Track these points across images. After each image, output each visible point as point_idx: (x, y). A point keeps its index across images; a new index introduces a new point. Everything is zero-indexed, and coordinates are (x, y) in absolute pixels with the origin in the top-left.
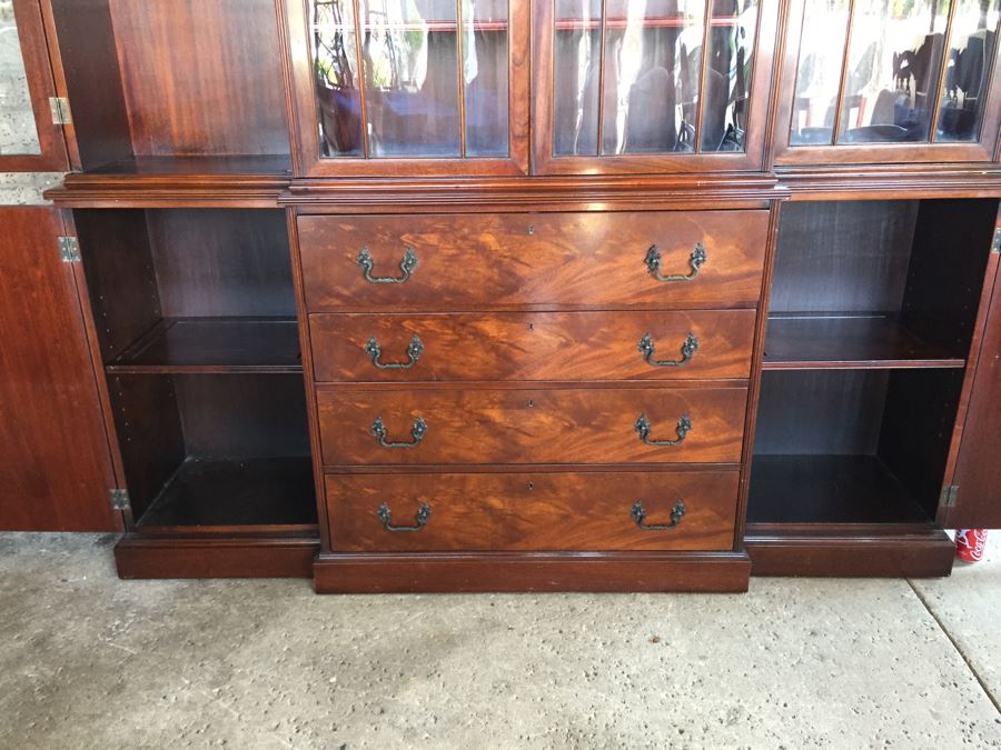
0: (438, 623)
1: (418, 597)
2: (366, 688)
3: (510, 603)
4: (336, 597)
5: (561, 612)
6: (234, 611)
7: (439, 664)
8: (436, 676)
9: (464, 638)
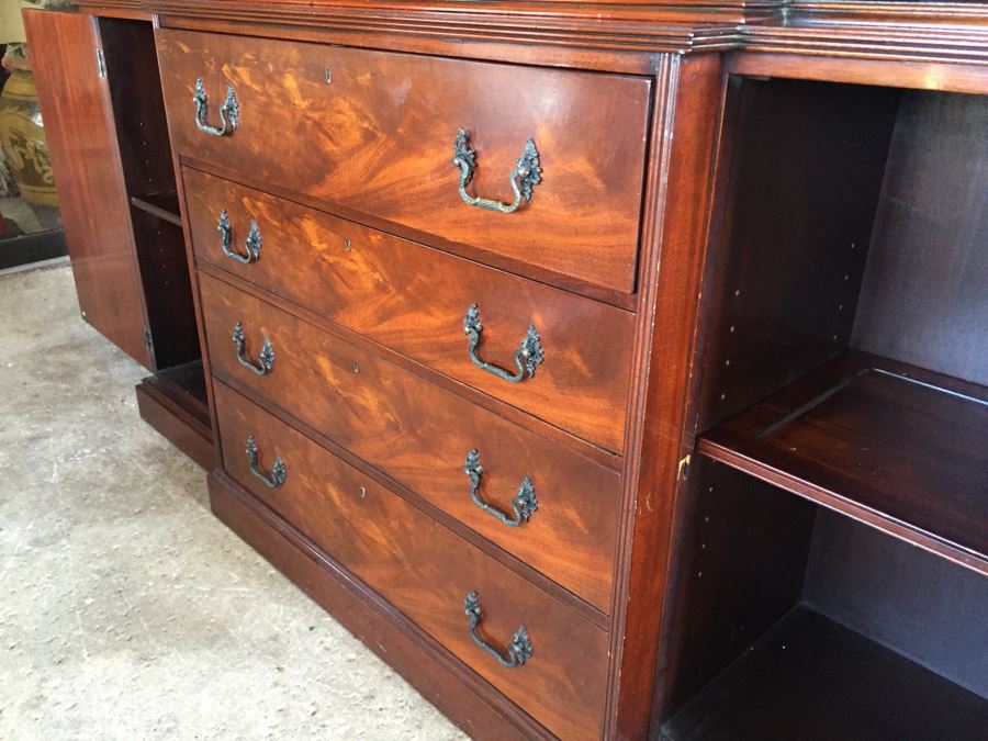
0: (239, 611)
1: (273, 571)
2: (90, 629)
3: (330, 639)
4: (222, 525)
5: (356, 690)
6: (150, 489)
7: (169, 653)
8: (146, 663)
9: (233, 643)
